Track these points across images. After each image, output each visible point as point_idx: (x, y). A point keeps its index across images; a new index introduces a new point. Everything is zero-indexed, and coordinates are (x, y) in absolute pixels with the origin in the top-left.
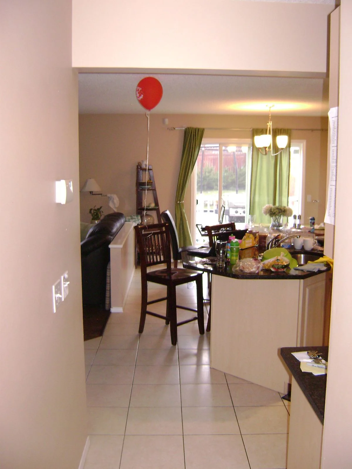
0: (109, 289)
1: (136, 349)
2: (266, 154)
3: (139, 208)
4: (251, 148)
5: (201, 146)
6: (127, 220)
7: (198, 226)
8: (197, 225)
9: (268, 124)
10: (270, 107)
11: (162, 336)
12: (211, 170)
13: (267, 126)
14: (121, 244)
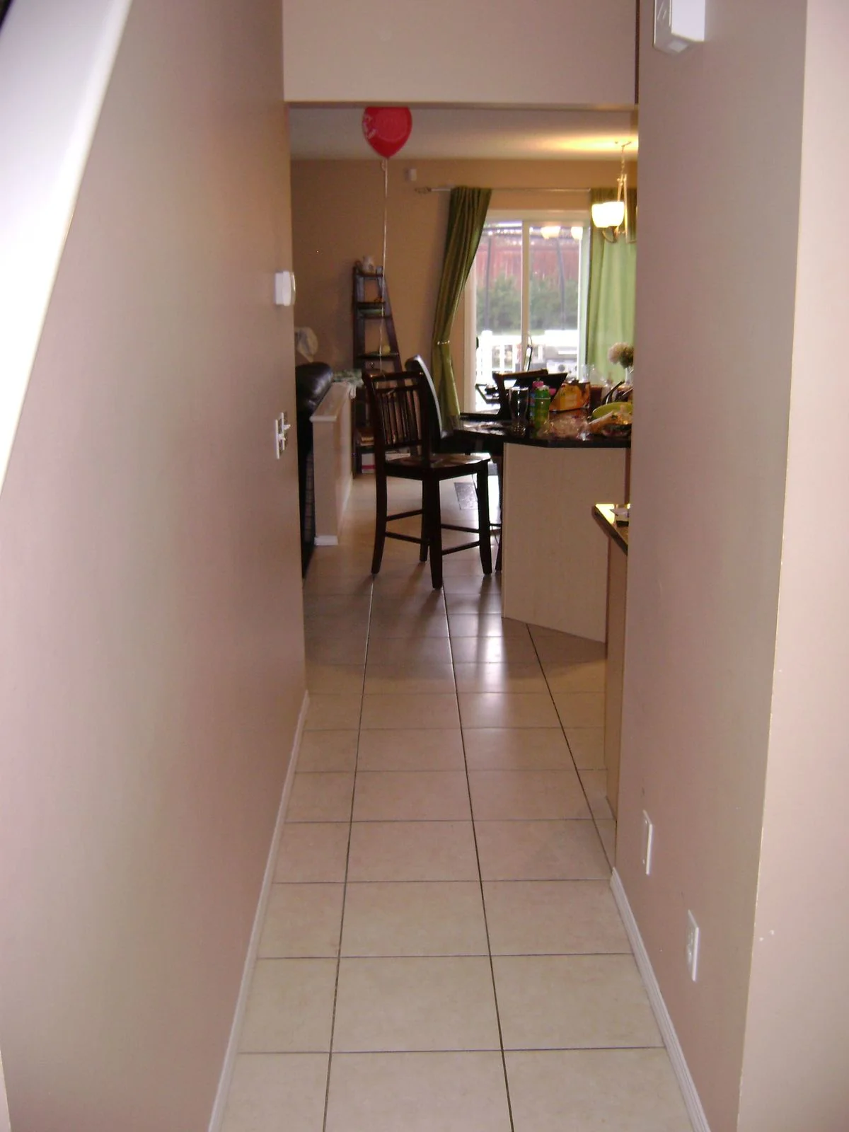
0: (310, 501)
1: (370, 595)
2: (615, 241)
3: (359, 354)
4: (589, 229)
5: (485, 226)
6: (336, 379)
7: (480, 387)
8: (477, 386)
9: (618, 180)
10: (624, 146)
11: (415, 577)
12: (510, 282)
13: (618, 183)
14: (332, 414)
